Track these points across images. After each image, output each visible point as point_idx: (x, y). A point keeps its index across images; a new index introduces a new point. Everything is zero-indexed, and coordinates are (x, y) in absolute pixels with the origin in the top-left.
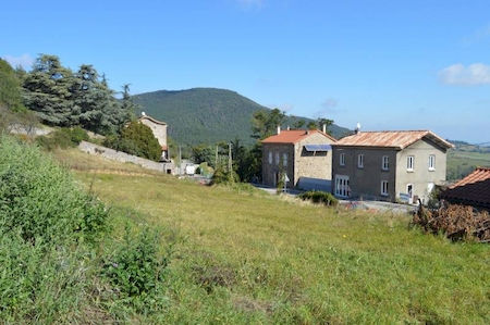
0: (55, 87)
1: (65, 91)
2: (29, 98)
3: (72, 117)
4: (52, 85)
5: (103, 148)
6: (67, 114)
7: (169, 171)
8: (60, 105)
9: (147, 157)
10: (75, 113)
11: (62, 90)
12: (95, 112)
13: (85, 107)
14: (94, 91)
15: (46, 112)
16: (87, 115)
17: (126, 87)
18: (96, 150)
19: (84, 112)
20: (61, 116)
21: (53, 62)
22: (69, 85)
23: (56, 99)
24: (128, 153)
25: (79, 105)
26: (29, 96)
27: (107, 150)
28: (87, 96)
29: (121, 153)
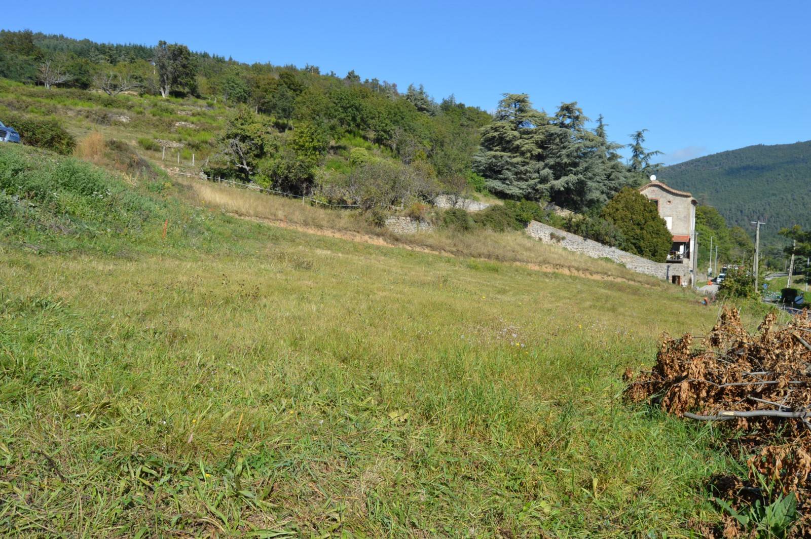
0: (517, 142)
1: (533, 146)
2: (483, 160)
3: (539, 186)
4: (515, 138)
5: (563, 233)
6: (532, 182)
7: (676, 279)
8: (523, 169)
9: (640, 252)
10: (544, 180)
11: (528, 145)
12: (572, 178)
13: (559, 170)
14: (574, 144)
15: (503, 180)
16: (559, 184)
17: (639, 135)
18: (552, 236)
19: (557, 178)
20: (523, 185)
21: (520, 103)
22: (539, 137)
23: (519, 159)
24: (604, 242)
25: (551, 167)
26: (483, 157)
27: (570, 236)
28: (564, 152)
29: (591, 243)
